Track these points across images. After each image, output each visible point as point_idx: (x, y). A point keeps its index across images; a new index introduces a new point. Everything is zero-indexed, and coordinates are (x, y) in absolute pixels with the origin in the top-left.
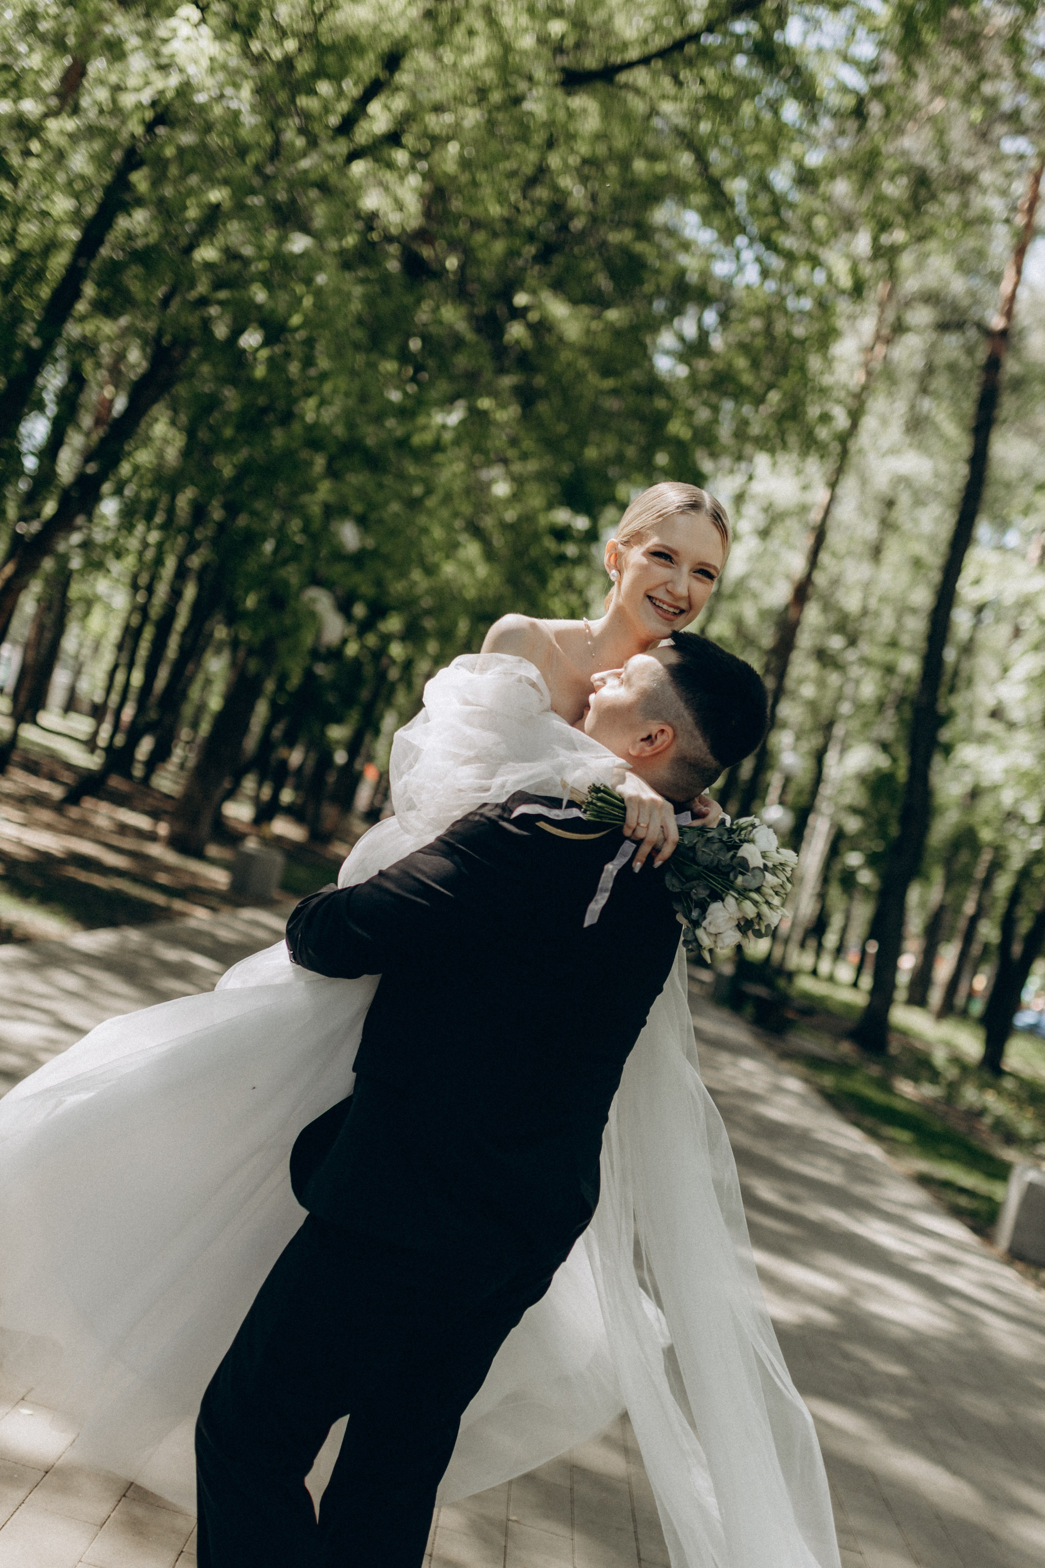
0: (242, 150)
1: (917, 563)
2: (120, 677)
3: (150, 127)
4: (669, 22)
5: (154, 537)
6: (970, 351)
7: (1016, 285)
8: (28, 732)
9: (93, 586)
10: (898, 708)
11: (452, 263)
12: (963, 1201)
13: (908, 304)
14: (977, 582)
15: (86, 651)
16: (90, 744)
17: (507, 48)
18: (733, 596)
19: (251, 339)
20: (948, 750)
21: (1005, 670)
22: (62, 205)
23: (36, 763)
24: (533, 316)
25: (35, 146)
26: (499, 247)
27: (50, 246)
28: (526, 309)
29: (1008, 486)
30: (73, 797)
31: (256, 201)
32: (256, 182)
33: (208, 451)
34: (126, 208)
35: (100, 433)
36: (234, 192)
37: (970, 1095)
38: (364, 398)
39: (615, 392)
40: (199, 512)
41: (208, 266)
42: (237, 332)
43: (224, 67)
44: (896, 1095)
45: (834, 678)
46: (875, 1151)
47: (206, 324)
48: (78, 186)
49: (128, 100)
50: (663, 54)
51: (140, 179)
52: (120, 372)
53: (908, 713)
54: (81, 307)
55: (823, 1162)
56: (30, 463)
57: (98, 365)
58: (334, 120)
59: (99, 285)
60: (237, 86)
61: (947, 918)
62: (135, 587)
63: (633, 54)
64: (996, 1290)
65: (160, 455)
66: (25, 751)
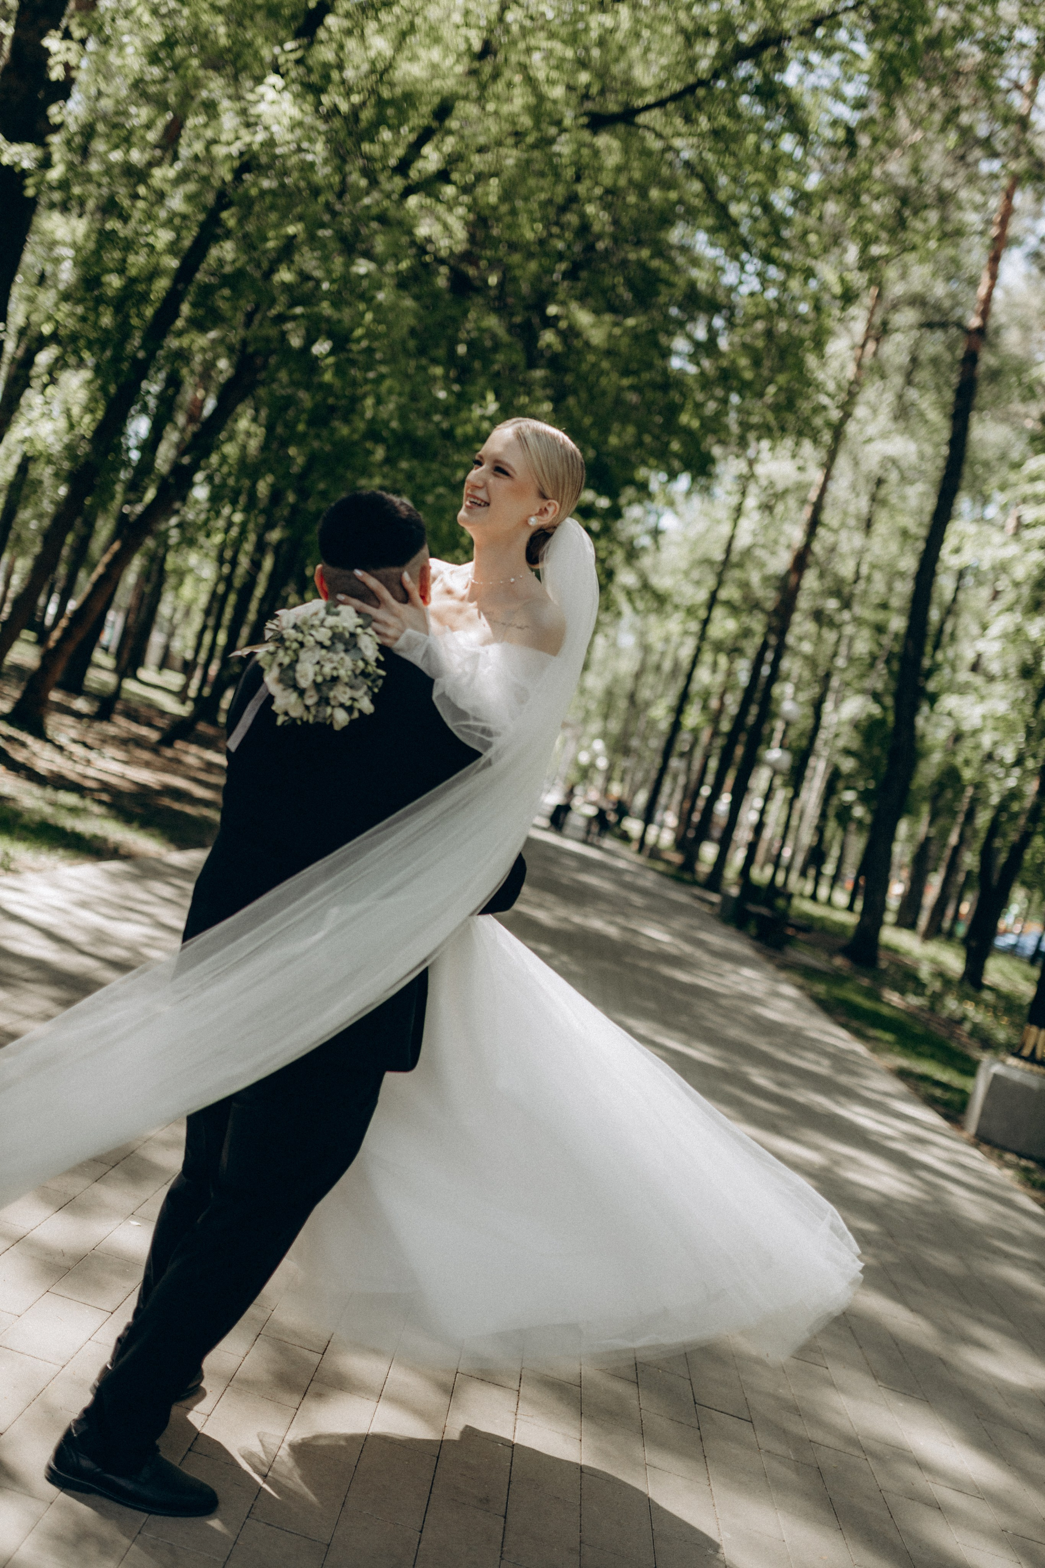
0: (316, 191)
1: (905, 533)
2: (207, 638)
3: (238, 173)
4: (681, 70)
5: (238, 518)
6: (951, 347)
7: (991, 288)
8: (130, 685)
9: (185, 560)
10: (888, 662)
11: (493, 280)
12: (938, 1092)
13: (895, 307)
14: (957, 550)
15: (178, 616)
16: (181, 696)
17: (541, 98)
18: (740, 565)
19: (321, 348)
20: (933, 699)
21: (984, 627)
22: (164, 237)
23: (136, 711)
24: (563, 324)
25: (142, 190)
26: (533, 266)
27: (154, 273)
28: (557, 318)
29: (986, 464)
30: (167, 740)
31: (325, 233)
32: (326, 218)
33: (284, 444)
34: (217, 239)
35: (192, 428)
36: (306, 226)
37: (951, 1004)
38: (414, 397)
39: (632, 388)
40: (276, 495)
41: (286, 287)
42: (310, 341)
43: (300, 124)
44: (882, 1002)
45: (830, 636)
46: (860, 1048)
47: (283, 336)
48: (177, 221)
49: (220, 151)
50: (676, 97)
51: (229, 217)
52: (210, 377)
53: (896, 666)
54: (180, 323)
55: (810, 1056)
56: (135, 455)
57: (192, 372)
58: (392, 162)
59: (194, 305)
60: (311, 140)
61: (933, 849)
62: (221, 560)
63: (650, 99)
64: (962, 1167)
65: (244, 447)
66: (127, 701)
